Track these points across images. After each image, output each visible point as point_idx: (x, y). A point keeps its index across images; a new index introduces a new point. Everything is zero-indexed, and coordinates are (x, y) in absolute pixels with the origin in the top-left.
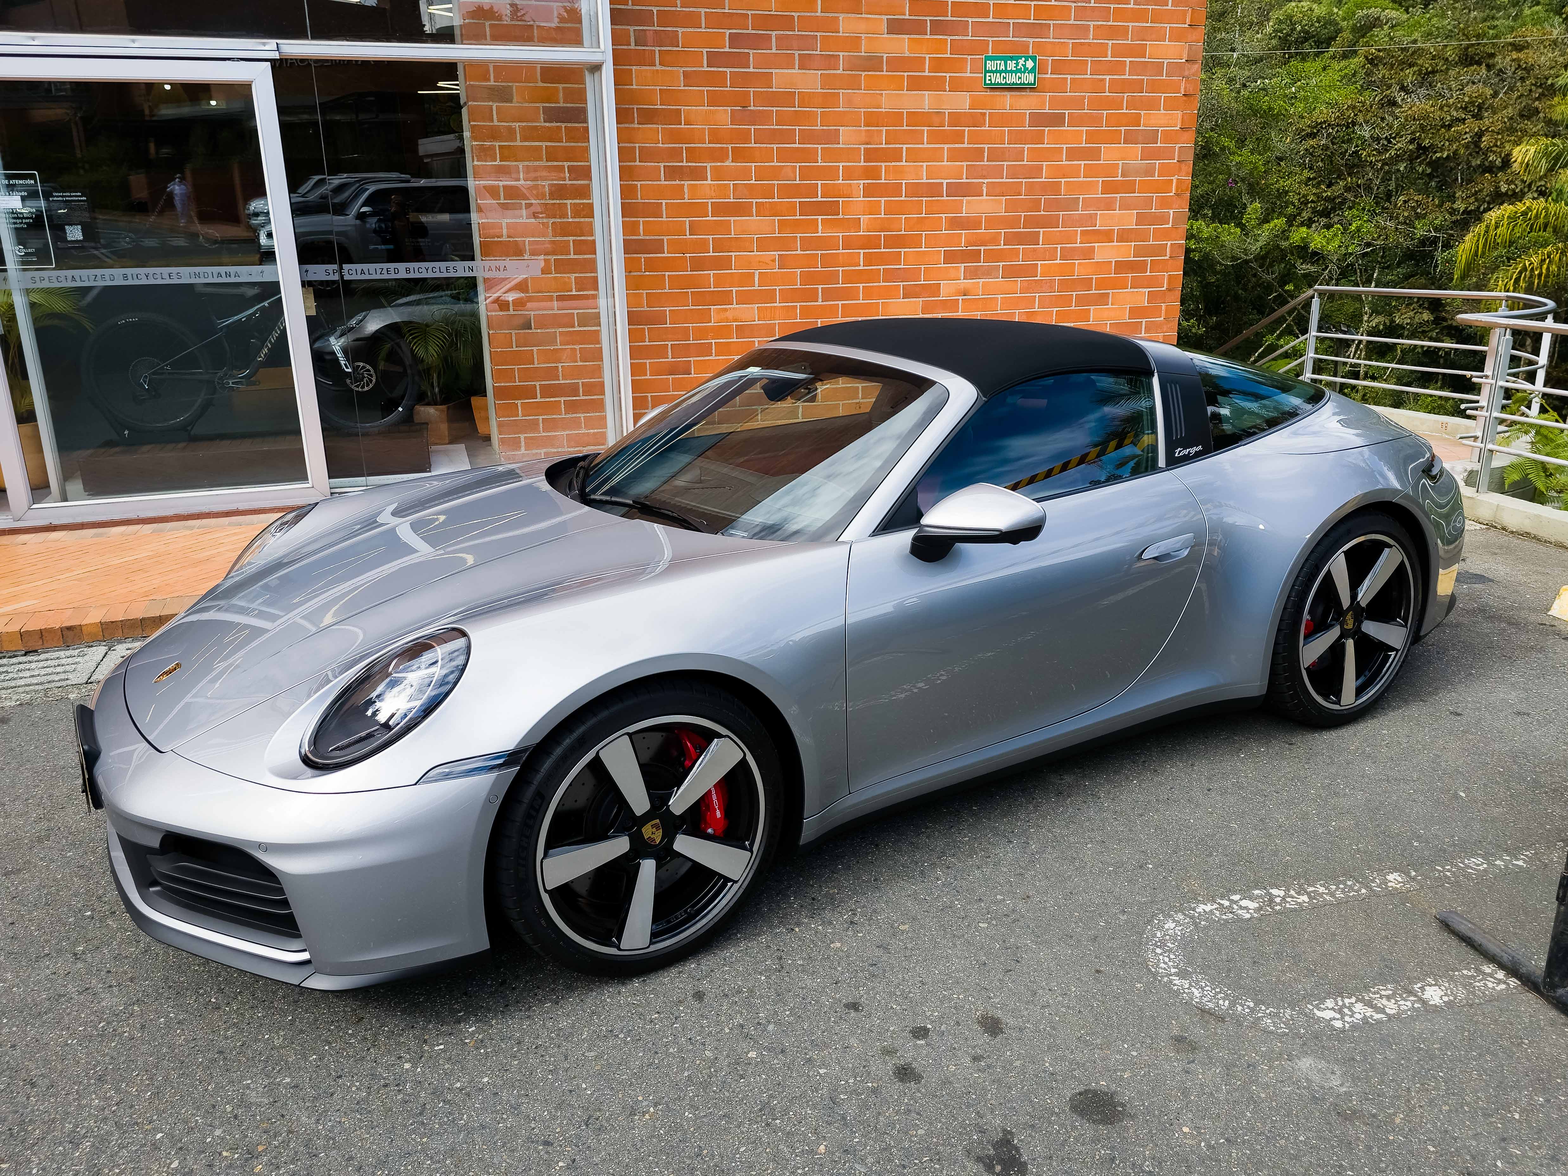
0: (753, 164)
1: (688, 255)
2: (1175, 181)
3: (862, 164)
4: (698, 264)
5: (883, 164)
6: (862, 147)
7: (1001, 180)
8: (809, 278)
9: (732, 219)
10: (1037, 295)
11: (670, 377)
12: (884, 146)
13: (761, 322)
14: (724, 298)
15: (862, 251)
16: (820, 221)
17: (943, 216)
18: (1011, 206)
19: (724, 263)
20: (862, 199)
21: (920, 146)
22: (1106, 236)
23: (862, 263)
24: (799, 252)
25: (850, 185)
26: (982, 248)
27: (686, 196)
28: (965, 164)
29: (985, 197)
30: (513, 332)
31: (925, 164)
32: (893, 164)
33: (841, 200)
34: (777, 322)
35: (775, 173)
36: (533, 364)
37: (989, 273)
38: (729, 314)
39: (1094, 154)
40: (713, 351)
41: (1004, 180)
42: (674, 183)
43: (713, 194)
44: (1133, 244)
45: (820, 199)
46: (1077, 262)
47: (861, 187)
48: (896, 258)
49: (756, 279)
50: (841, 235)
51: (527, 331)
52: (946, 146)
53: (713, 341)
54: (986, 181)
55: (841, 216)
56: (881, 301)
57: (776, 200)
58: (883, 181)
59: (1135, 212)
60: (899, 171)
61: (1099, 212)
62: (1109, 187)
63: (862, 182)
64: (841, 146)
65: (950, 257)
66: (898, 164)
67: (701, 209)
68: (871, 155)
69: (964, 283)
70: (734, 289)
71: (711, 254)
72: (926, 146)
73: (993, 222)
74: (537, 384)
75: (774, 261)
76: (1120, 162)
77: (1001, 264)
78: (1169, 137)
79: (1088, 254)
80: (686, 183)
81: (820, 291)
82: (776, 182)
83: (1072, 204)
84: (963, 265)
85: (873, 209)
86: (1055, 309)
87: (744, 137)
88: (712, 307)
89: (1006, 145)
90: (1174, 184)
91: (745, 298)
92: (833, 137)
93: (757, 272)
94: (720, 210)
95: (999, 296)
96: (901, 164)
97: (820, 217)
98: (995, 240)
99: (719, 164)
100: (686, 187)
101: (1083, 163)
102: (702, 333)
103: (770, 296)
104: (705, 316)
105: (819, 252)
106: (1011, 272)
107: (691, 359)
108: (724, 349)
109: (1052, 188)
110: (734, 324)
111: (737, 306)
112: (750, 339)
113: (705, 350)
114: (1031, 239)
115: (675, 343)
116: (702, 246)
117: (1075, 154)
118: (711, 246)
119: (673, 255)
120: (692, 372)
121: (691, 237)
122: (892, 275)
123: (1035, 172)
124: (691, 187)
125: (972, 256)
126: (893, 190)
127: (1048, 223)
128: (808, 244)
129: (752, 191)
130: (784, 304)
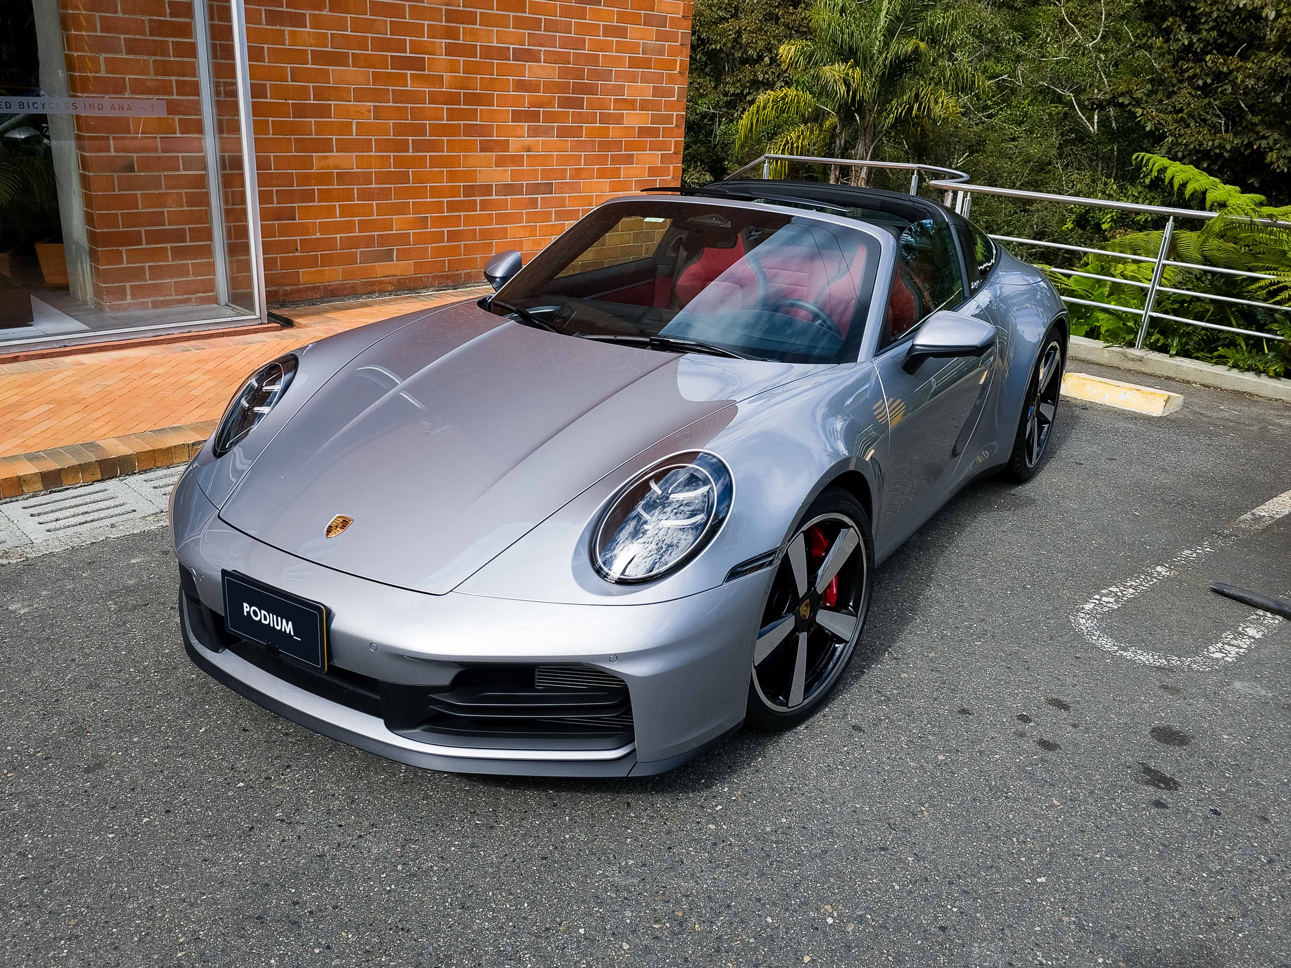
0: (349, 16)
1: (290, 102)
2: (678, 61)
3: (444, 24)
4: (300, 111)
5: (461, 26)
6: (444, 7)
7: (554, 49)
8: (400, 129)
9: (331, 68)
10: (583, 154)
11: (276, 222)
12: (461, 9)
13: (359, 170)
14: (325, 146)
15: (445, 107)
16: (409, 75)
17: (511, 78)
18: (563, 73)
19: (324, 111)
20: (443, 57)
21: (491, 12)
22: (631, 104)
23: (445, 118)
24: (391, 104)
25: (434, 43)
26: (541, 110)
27: (287, 42)
28: (527, 32)
29: (542, 64)
30: (115, 175)
31: (495, 29)
32: (470, 26)
33: (426, 56)
34: (373, 170)
35: (369, 26)
36: (137, 208)
37: (546, 132)
38: (330, 162)
39: (622, 32)
40: (316, 197)
41: (557, 49)
42: (275, 27)
43: (313, 42)
44: (650, 112)
45: (408, 55)
46: (611, 126)
47: (443, 45)
48: (473, 115)
49: (354, 128)
50: (427, 90)
51: (130, 174)
52: (512, 14)
53: (316, 188)
54: (543, 49)
55: (426, 72)
56: (462, 154)
57: (370, 52)
58: (461, 42)
59: (652, 85)
60: (475, 34)
61: (626, 84)
62: (634, 63)
63: (444, 41)
64: (425, 5)
65: (517, 116)
66: (473, 26)
67: (300, 56)
68: (452, 16)
69: (528, 140)
70: (334, 137)
71: (312, 102)
72: (495, 12)
73: (550, 87)
74: (143, 229)
75: (369, 111)
76: (641, 41)
77: (556, 125)
78: (675, 23)
79: (619, 119)
80: (287, 29)
81: (410, 142)
82: (370, 35)
83: (606, 75)
84: (527, 124)
85: (453, 68)
86: (596, 167)
88: (314, 154)
89: (558, 18)
90: (678, 64)
91: (344, 146)
93: (355, 121)
94: (319, 57)
95: (555, 153)
96: (476, 27)
97: (409, 72)
98: (550, 103)
99: (317, 12)
100: (286, 32)
101: (615, 39)
102: (305, 179)
103: (365, 146)
104: (307, 163)
105: (409, 105)
106: (564, 133)
107: (295, 205)
108: (326, 196)
109: (593, 59)
110: (335, 171)
111: (337, 154)
112: (349, 187)
113: (308, 196)
114: (579, 104)
115: (280, 188)
116: (303, 93)
117: (609, 31)
118: (312, 94)
119: (276, 101)
120: (297, 218)
121: (293, 83)
122: (470, 130)
123: (580, 44)
124: (292, 33)
125: (534, 116)
126: (470, 51)
127: (590, 90)
128: (399, 96)
129: (348, 42)
130: (379, 154)
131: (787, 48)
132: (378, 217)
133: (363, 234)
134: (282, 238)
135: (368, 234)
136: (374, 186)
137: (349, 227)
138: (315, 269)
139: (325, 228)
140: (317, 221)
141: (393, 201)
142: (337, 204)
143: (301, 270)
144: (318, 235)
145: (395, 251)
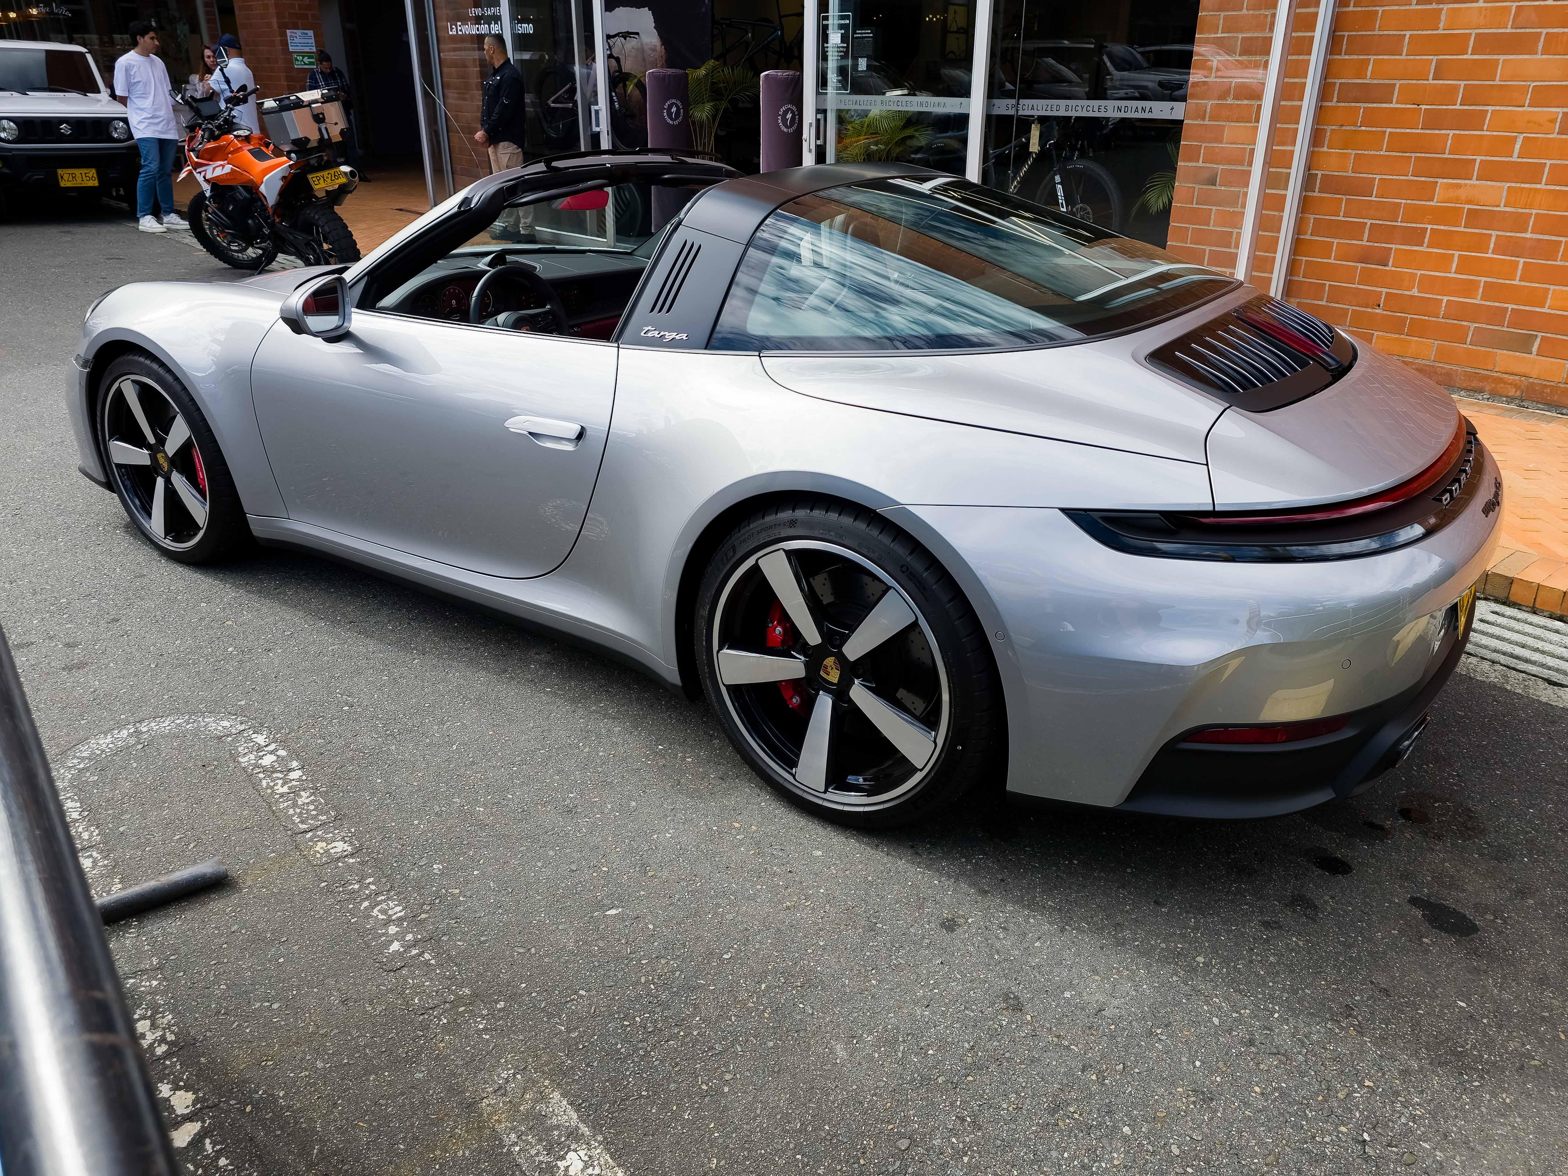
1: (1423, 107)
4: (1435, 120)
9: (1501, 58)
11: (1360, 265)
13: (1508, 209)
14: (1461, 170)
19: (1474, 121)
27: (1441, 25)
30: (1197, 187)
34: (1534, 212)
36: (1208, 225)
38: (1463, 194)
40: (1426, 240)
42: (1429, 7)
43: (1482, 21)
49: (1518, 147)
51: (1211, 187)
53: (1429, 227)
67: (1458, 43)
70: (1478, 159)
71: (1458, 107)
74: (1208, 248)
75: (1551, 122)
80: (1446, 7)
88: (1440, 180)
91: (1490, 173)
93: (1522, 136)
94: (1486, 44)
100: (1443, 12)
103: (1533, 173)
104: (1427, 191)
107: (1393, 246)
108: (1443, 240)
110: (1467, 206)
111: (1478, 182)
112: (1484, 231)
113: (1416, 236)
115: (1377, 222)
116: (1447, 95)
118: (1460, 96)
119: (1403, 106)
120: (1390, 264)
121: (1435, 82)
124: (1452, 12)
130: (1553, 187)
132: (1523, 283)
133: (1488, 303)
134: (1362, 287)
135: (1497, 304)
136: (1528, 235)
137: (1469, 288)
138: (1396, 336)
139: (1428, 284)
140: (1419, 273)
141: (1559, 263)
142: (1457, 253)
143: (1376, 333)
144: (1415, 292)
145: (1538, 340)
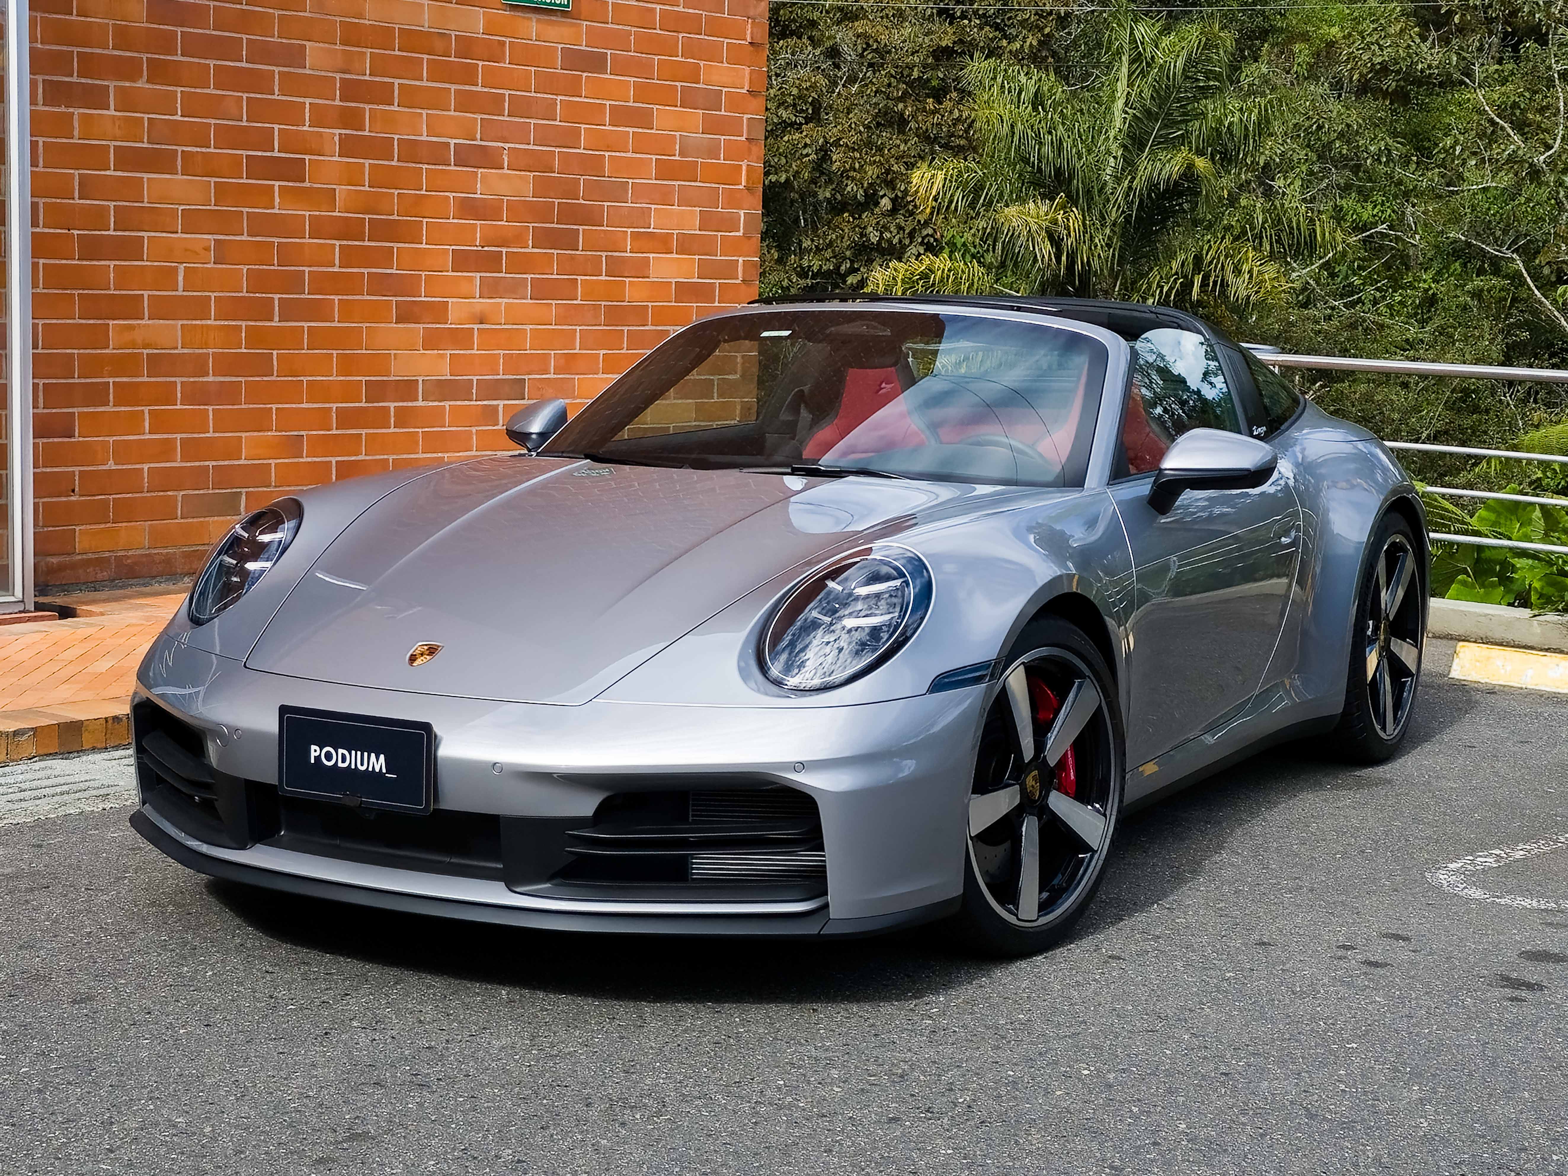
0: (179, 89)
1: (76, 232)
2: (744, 168)
3: (337, 102)
4: (92, 248)
5: (367, 107)
6: (338, 76)
7: (527, 147)
8: (258, 281)
9: (146, 176)
10: (578, 328)
11: (40, 441)
12: (367, 78)
13: (186, 351)
14: (130, 309)
15: (337, 243)
16: (277, 189)
17: (451, 195)
18: (543, 187)
19: (132, 249)
20: (336, 159)
21: (418, 83)
22: (662, 243)
23: (337, 262)
24: (244, 238)
25: (321, 134)
26: (504, 250)
27: (76, 133)
28: (479, 117)
29: (506, 171)
31: (424, 112)
32: (381, 107)
33: (307, 157)
34: (211, 351)
35: (212, 107)
37: (513, 289)
38: (137, 336)
39: (643, 119)
40: (111, 398)
41: (531, 147)
43: (118, 132)
44: (697, 257)
45: (276, 154)
46: (627, 280)
47: (337, 139)
48: (386, 257)
49: (181, 278)
50: (307, 214)
52: (453, 87)
53: (111, 380)
54: (507, 146)
55: (307, 184)
56: (364, 325)
57: (212, 150)
58: (366, 133)
59: (698, 209)
60: (390, 120)
61: (653, 207)
62: (665, 171)
63: (337, 131)
64: (308, 72)
65: (462, 261)
66: (387, 108)
67: (97, 157)
68: (351, 90)
69: (481, 303)
70: (146, 294)
71: (111, 233)
72: (425, 83)
73: (519, 210)
75: (207, 249)
76: (678, 134)
77: (529, 276)
78: (734, 102)
79: (641, 269)
80: (77, 111)
81: (276, 302)
82: (213, 121)
83: (617, 192)
84: (478, 275)
85: (352, 177)
86: (602, 352)
87: (166, 43)
88: (111, 322)
89: (533, 94)
90: (744, 173)
91: (163, 309)
92: (296, 56)
93: (182, 266)
94: (126, 158)
95: (528, 327)
96: (392, 108)
97: (277, 184)
98: (519, 239)
99: (127, 84)
100: (76, 117)
101: (631, 130)
102: (93, 366)
103: (199, 308)
104: (99, 337)
105: (276, 240)
106: (542, 291)
107: (75, 410)
108: (127, 395)
109: (593, 165)
110: (145, 351)
111: (151, 322)
112: (168, 379)
113: (97, 395)
114: (568, 241)
115: (50, 381)
116: (98, 218)
117: (621, 116)
118: (112, 220)
119: (52, 231)
120: (77, 434)
121: (81, 201)
122: (380, 284)
123: (570, 138)
124: (84, 118)
125: (490, 262)
126: (381, 148)
127: (590, 217)
128: (259, 225)
129: (175, 132)
130: (222, 323)
131: (928, 175)
132: (217, 435)
133: (189, 464)
134: (48, 470)
135: (197, 464)
136: (210, 379)
137: (165, 450)
138: (102, 526)
139: (122, 452)
140: (111, 439)
141: (243, 406)
142: (146, 409)
143: (77, 529)
144: (111, 465)
145: (244, 497)
